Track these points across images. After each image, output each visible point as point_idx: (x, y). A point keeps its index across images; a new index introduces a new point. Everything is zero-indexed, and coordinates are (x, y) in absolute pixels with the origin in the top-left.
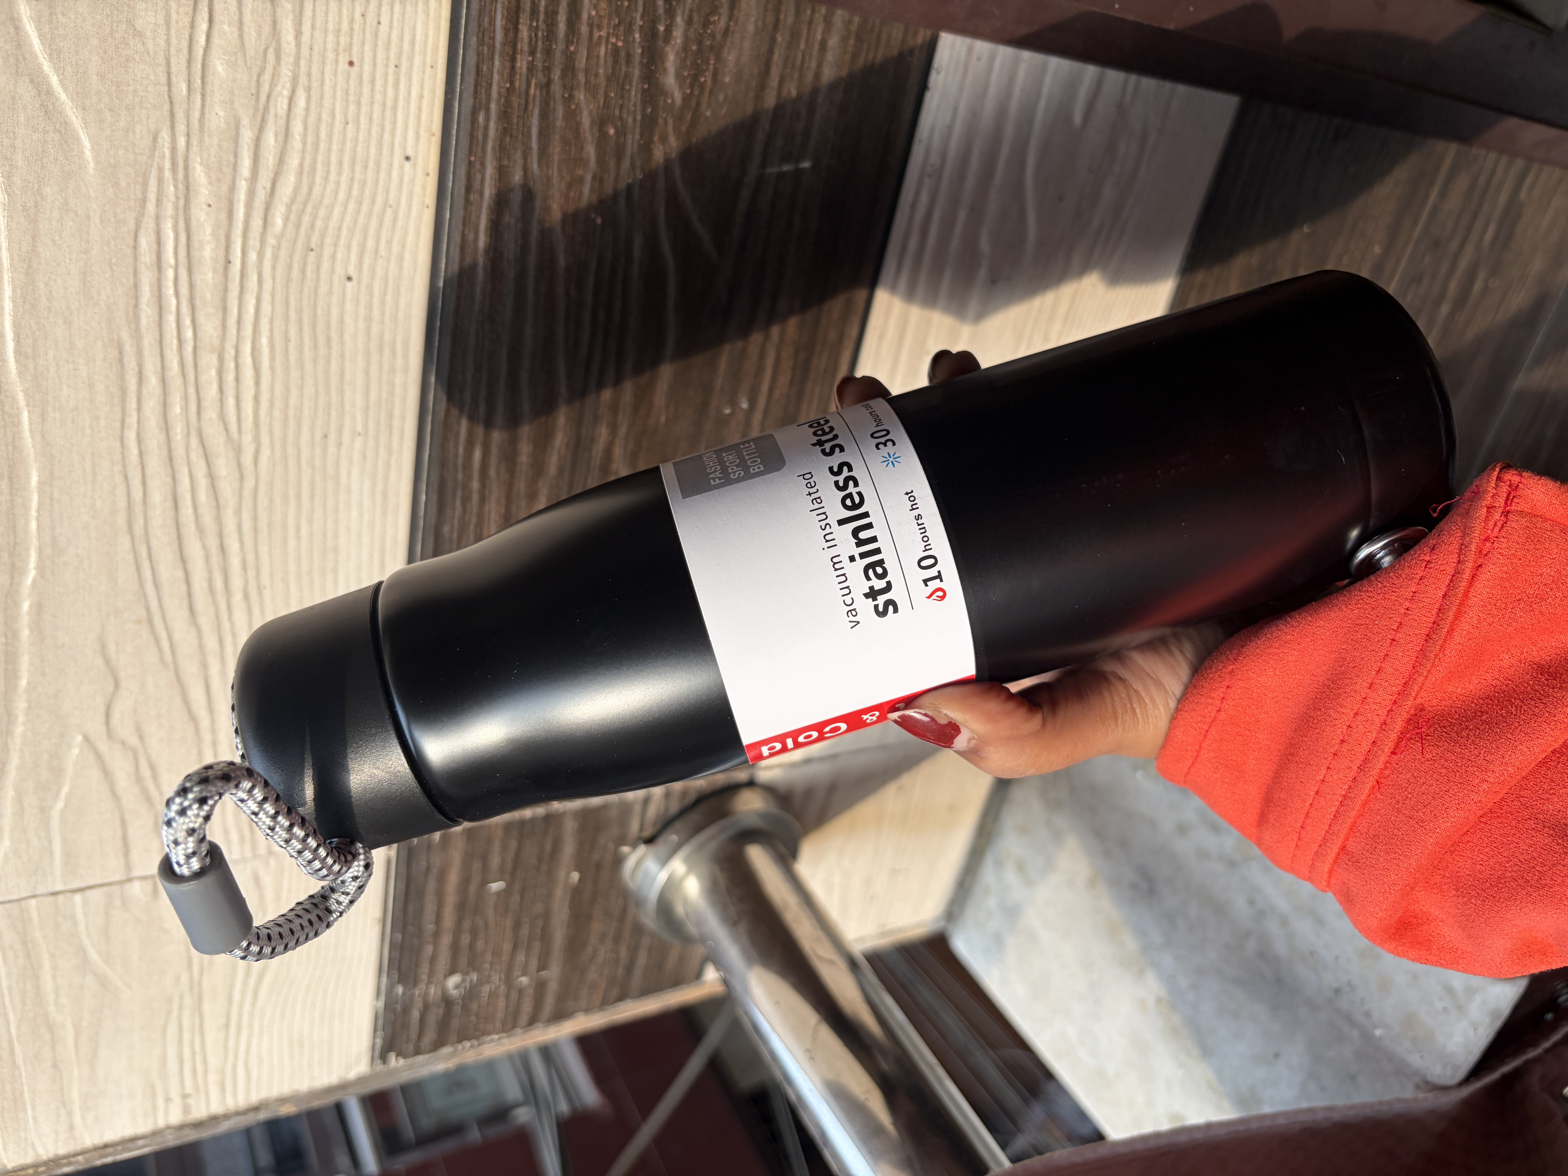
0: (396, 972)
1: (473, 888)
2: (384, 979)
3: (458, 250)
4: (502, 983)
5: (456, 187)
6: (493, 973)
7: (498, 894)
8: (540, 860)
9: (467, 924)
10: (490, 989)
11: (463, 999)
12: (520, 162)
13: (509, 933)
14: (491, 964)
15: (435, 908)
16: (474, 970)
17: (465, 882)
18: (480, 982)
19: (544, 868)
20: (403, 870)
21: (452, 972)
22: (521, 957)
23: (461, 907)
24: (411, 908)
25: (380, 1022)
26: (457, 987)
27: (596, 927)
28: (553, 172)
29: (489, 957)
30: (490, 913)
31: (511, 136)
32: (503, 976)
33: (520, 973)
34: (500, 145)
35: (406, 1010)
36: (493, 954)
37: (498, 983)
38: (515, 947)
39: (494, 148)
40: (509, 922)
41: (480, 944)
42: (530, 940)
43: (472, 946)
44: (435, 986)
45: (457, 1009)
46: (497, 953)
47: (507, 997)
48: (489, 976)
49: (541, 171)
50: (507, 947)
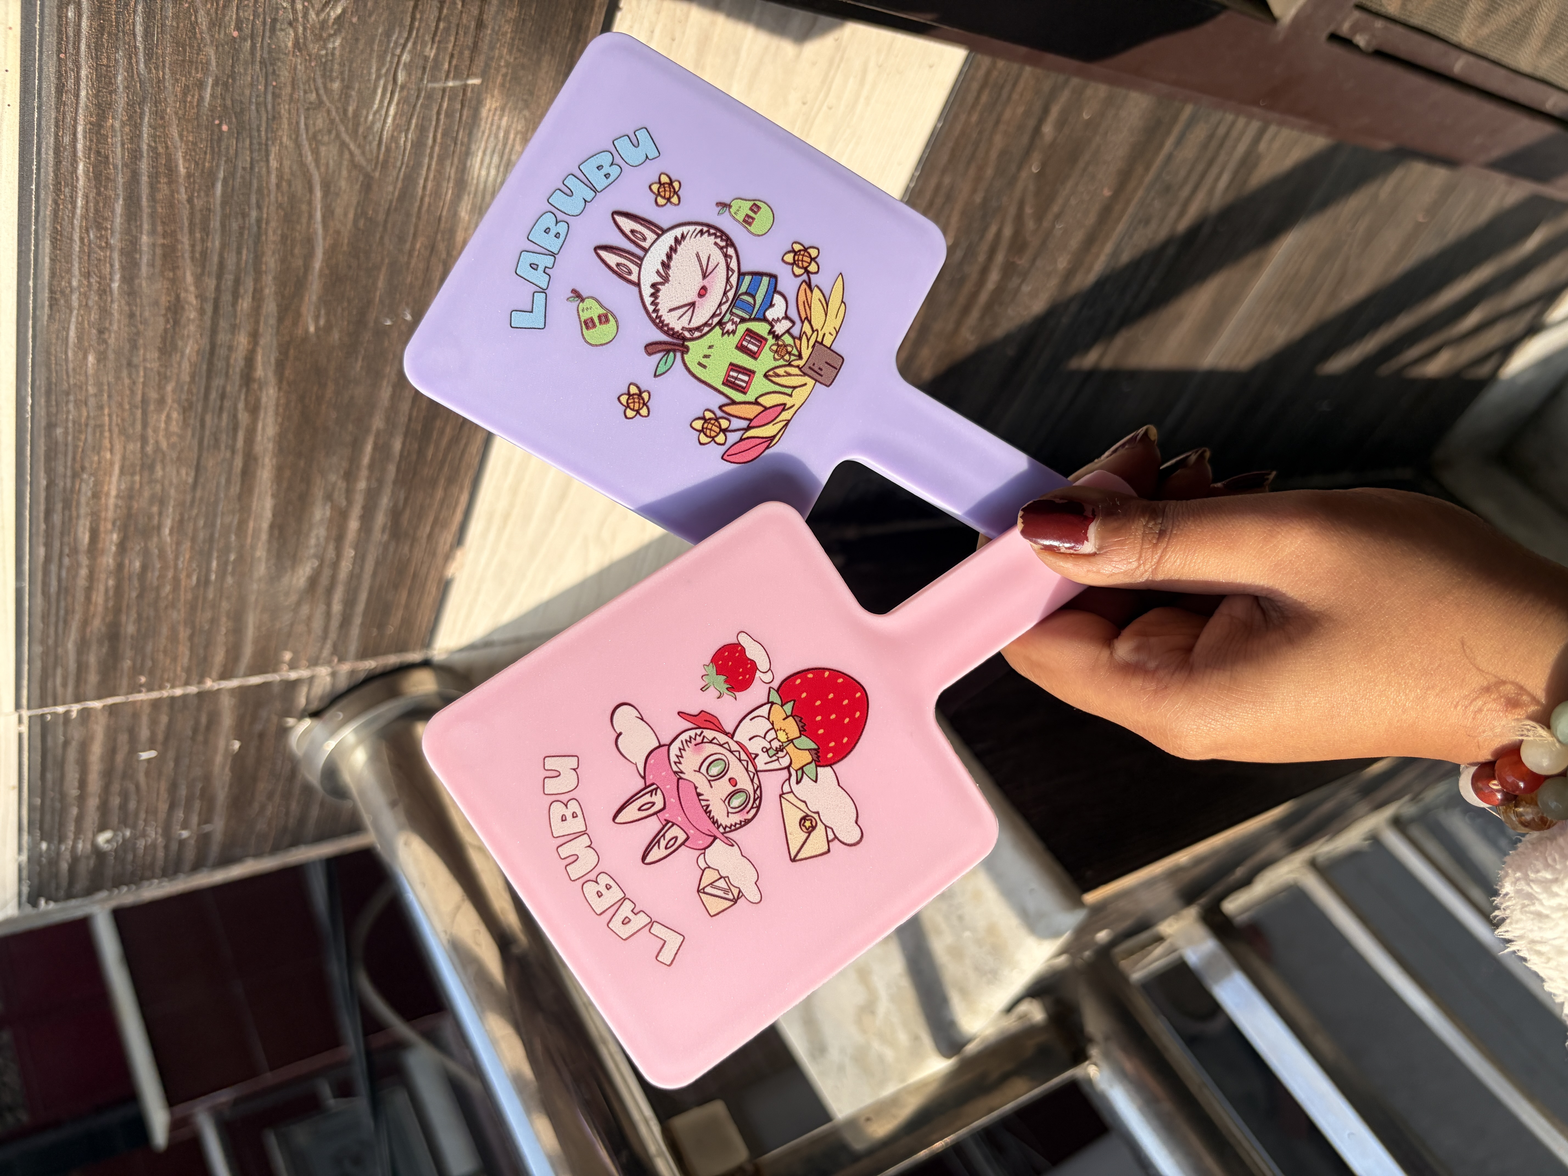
0: (38, 831)
1: (120, 758)
2: (25, 837)
3: (51, 152)
4: (158, 836)
5: (44, 85)
6: (148, 829)
7: (149, 761)
8: (195, 731)
9: (116, 787)
10: (146, 841)
11: (116, 851)
12: (123, 62)
13: (164, 795)
14: (145, 820)
15: (77, 776)
16: (126, 826)
17: (111, 751)
18: (134, 837)
19: (200, 738)
20: (38, 743)
21: (102, 828)
22: (180, 814)
23: (108, 774)
24: (49, 776)
25: (25, 873)
26: (108, 841)
27: (263, 786)
28: (164, 74)
29: (142, 815)
30: (142, 778)
31: (109, 34)
32: (160, 831)
33: (179, 827)
34: (96, 43)
35: (54, 862)
36: (147, 812)
37: (154, 836)
38: (172, 807)
39: (88, 46)
40: (164, 786)
41: (132, 805)
42: (189, 800)
43: (123, 807)
44: (83, 841)
45: (111, 860)
46: (152, 812)
47: (166, 847)
48: (144, 830)
49: (150, 72)
50: (163, 807)
